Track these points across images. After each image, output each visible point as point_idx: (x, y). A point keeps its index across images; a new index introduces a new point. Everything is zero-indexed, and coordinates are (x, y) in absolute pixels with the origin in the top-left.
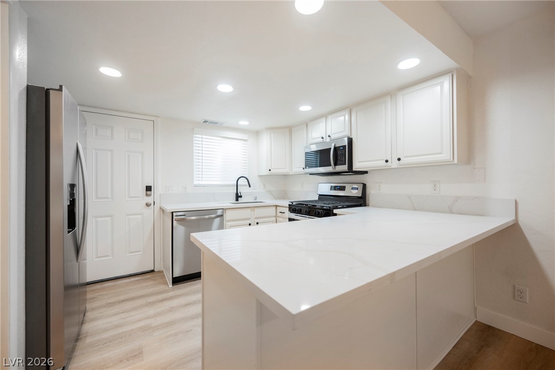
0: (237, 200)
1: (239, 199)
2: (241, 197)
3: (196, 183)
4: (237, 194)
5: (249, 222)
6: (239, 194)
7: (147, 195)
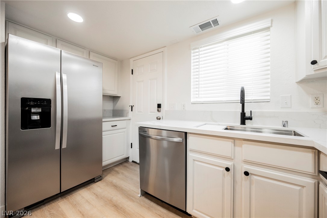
0: (243, 122)
1: (246, 121)
2: (250, 119)
3: (192, 100)
4: (243, 114)
5: (229, 164)
6: (248, 115)
7: (158, 111)
